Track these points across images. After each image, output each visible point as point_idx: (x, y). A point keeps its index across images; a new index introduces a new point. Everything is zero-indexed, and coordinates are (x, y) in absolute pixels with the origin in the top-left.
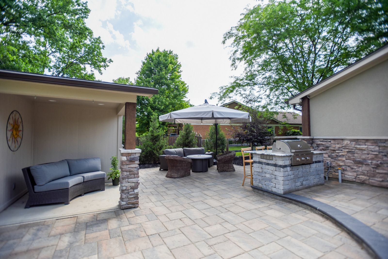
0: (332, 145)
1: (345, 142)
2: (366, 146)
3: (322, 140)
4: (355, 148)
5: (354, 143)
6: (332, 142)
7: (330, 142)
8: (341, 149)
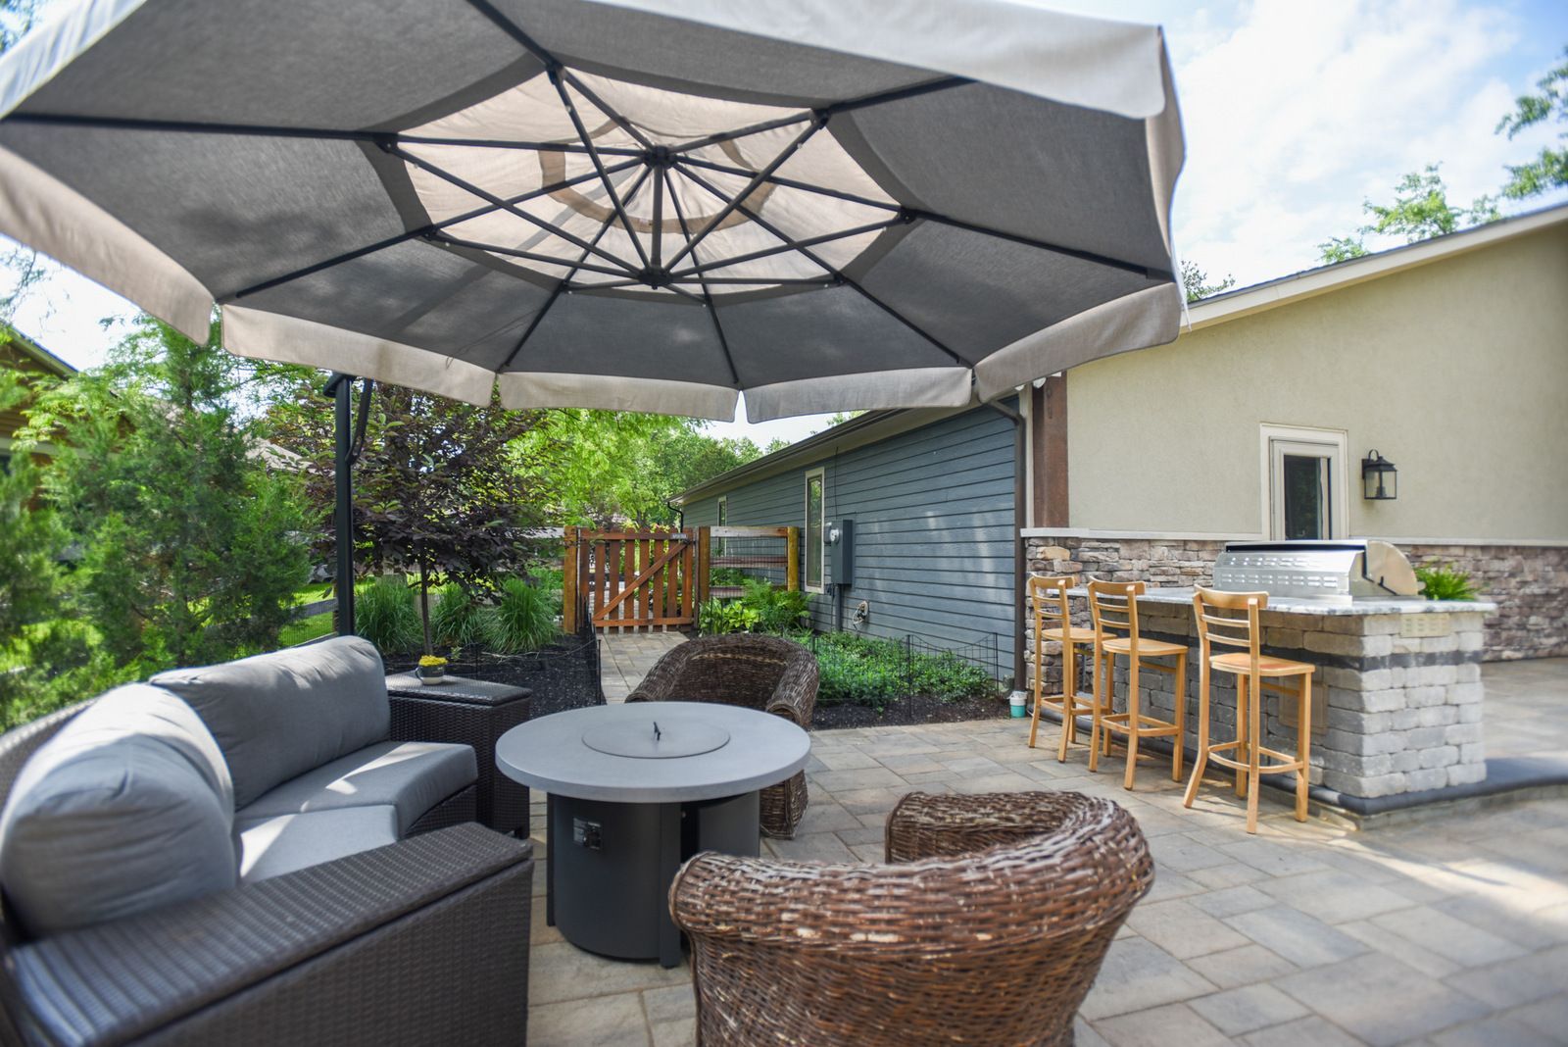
0: (1121, 561)
1: (1160, 551)
2: (1201, 564)
3: (1096, 544)
4: (1178, 571)
5: (1177, 553)
6: (1124, 551)
7: (1117, 550)
8: (1147, 576)
